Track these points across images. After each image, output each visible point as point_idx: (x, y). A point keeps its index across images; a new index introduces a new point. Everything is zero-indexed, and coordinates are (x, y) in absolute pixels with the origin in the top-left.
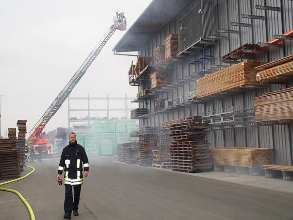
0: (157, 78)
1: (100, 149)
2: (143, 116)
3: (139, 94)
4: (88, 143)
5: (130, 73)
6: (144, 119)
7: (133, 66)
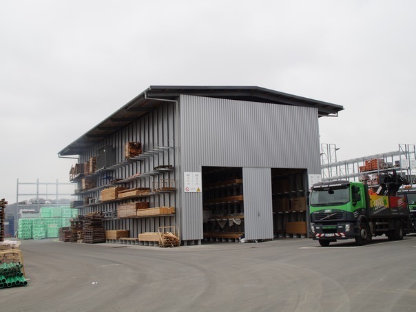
0: (86, 183)
1: (46, 233)
2: (80, 207)
3: (76, 191)
4: (36, 227)
5: (71, 173)
6: (81, 209)
7: (73, 168)
